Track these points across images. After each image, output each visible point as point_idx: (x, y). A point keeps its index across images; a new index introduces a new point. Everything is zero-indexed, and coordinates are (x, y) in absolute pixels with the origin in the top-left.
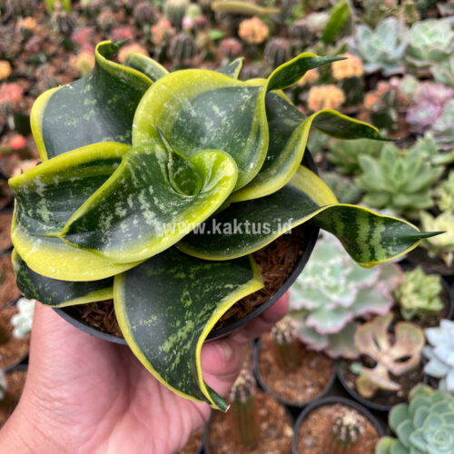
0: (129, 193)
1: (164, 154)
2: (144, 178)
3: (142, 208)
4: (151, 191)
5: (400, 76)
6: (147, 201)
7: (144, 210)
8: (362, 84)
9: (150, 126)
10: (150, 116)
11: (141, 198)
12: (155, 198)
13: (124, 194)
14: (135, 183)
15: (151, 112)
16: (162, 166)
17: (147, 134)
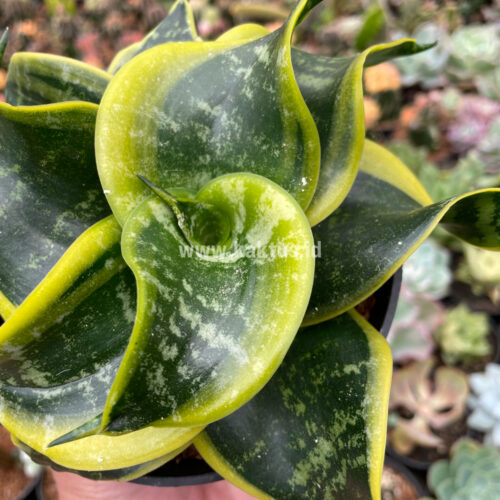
0: (167, 318)
1: (165, 210)
2: (170, 276)
3: (193, 326)
4: (188, 288)
5: (441, 89)
6: (193, 310)
7: (197, 328)
8: (398, 98)
9: (127, 178)
10: (121, 164)
11: (185, 312)
12: (199, 297)
13: (162, 324)
14: (166, 296)
15: (119, 156)
16: (172, 229)
17: (130, 194)
